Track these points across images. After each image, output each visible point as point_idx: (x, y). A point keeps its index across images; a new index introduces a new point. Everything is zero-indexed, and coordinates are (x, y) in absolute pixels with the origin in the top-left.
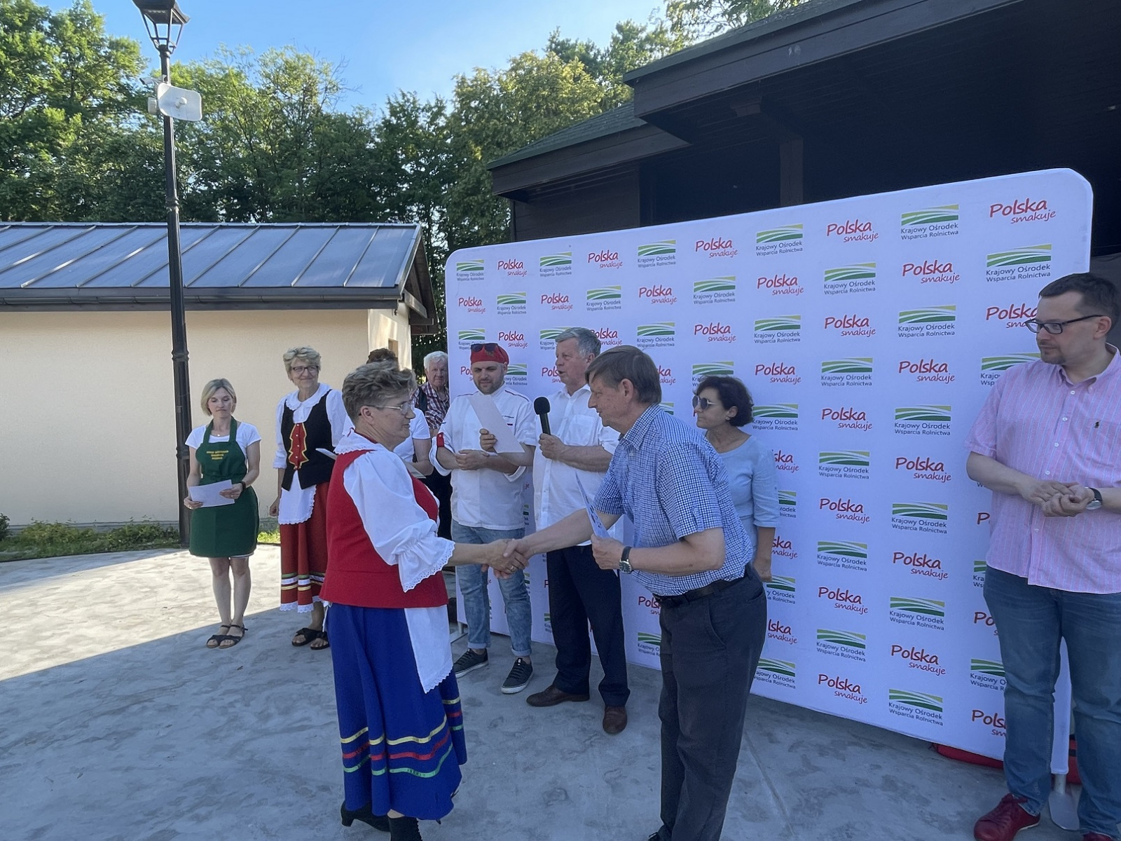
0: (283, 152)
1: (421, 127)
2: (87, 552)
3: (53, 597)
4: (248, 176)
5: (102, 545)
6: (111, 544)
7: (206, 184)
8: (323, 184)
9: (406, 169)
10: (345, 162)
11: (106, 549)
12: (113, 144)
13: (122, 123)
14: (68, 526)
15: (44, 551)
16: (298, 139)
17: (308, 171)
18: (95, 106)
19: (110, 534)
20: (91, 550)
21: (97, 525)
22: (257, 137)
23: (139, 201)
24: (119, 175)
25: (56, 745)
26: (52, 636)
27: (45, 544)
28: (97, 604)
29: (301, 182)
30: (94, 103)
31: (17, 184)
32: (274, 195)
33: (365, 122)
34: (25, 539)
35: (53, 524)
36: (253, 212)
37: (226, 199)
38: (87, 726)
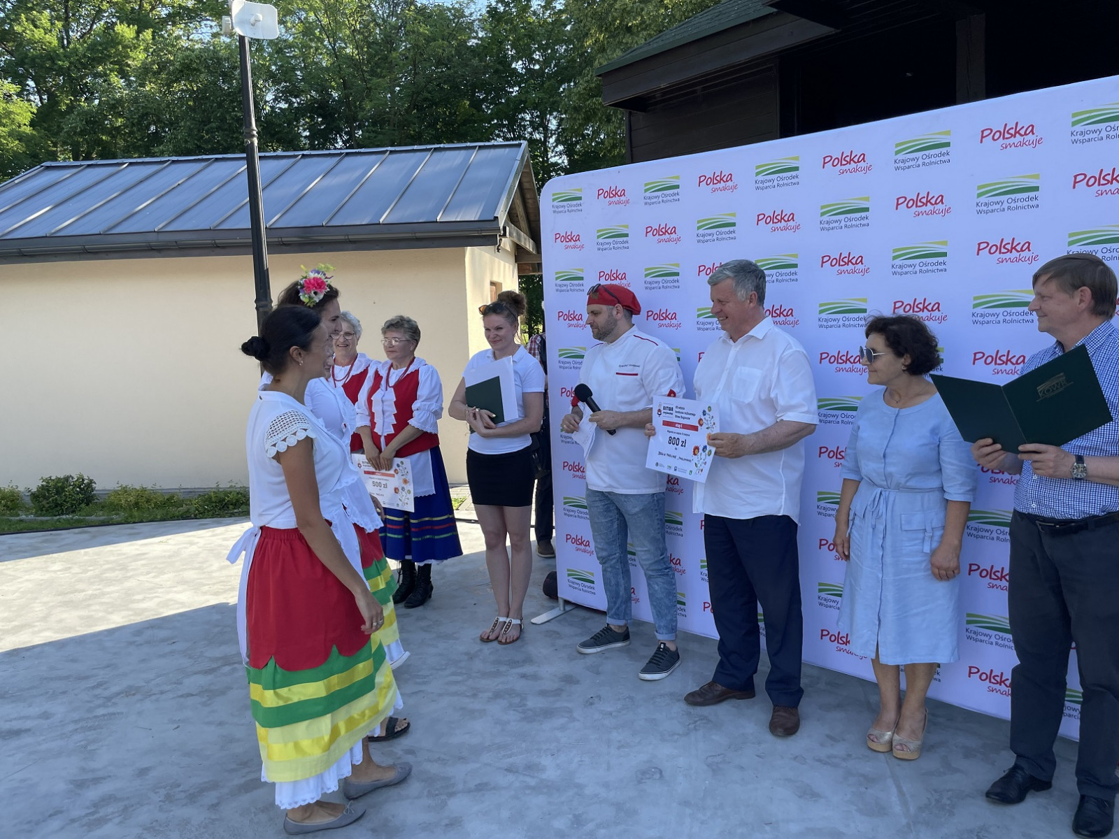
0: (371, 57)
1: (535, 13)
2: (173, 518)
3: (143, 562)
4: (333, 88)
5: (188, 511)
6: (197, 510)
7: (287, 101)
8: (418, 93)
9: (517, 67)
10: (443, 64)
11: (193, 515)
12: (184, 60)
13: (193, 33)
14: (154, 492)
15: (131, 516)
16: (389, 39)
17: (401, 78)
18: (164, 16)
19: (196, 500)
20: (178, 517)
21: (182, 491)
22: (343, 40)
23: (214, 125)
24: (190, 96)
25: (153, 698)
26: (144, 600)
27: (131, 509)
28: (185, 569)
29: (392, 92)
30: (162, 13)
31: (86, 113)
32: (363, 109)
33: (467, 12)
34: (111, 504)
35: (138, 488)
36: (339, 131)
37: (308, 118)
38: (181, 683)
